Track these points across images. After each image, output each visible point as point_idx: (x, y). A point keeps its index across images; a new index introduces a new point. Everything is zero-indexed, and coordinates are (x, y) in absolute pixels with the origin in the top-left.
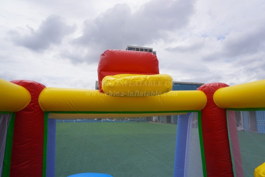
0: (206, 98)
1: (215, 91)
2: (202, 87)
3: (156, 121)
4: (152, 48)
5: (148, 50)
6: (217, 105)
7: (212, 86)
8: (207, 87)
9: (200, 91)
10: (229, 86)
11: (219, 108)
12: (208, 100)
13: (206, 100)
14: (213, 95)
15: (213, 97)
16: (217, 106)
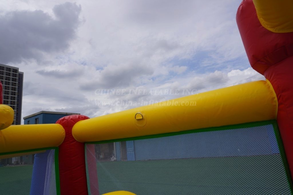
0: (64, 133)
1: (74, 124)
2: (61, 120)
3: (17, 163)
4: (18, 68)
5: (12, 70)
6: (75, 138)
7: (71, 119)
8: (66, 119)
9: (58, 124)
10: (89, 118)
11: (77, 142)
12: (66, 135)
13: (64, 134)
14: (71, 129)
15: (71, 131)
16: (76, 141)
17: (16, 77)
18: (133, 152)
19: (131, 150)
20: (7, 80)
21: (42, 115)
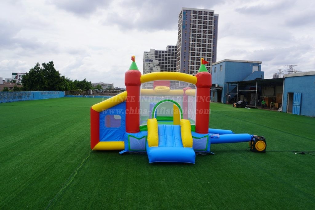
4: (214, 10)
5: (209, 13)
17: (212, 20)
18: (299, 107)
19: (297, 105)
20: (205, 24)
21: (225, 63)
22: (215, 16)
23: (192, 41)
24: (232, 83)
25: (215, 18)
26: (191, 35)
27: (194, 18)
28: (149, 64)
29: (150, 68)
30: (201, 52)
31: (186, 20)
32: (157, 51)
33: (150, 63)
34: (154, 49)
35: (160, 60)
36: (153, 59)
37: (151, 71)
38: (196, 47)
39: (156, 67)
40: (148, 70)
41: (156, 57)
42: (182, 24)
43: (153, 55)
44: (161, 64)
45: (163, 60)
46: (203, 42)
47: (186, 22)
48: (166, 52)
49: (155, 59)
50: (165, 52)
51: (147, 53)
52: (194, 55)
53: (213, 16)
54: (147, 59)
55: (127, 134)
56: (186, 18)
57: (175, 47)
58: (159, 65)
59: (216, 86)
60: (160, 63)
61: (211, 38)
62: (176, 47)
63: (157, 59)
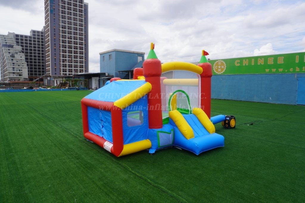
17: (82, 8)
20: (75, 11)
21: (114, 52)
22: (85, 5)
23: (62, 28)
24: (122, 72)
25: (85, 7)
26: (61, 21)
27: (63, 4)
28: (9, 50)
29: (11, 54)
30: (73, 40)
31: (54, 4)
32: (17, 36)
33: (10, 48)
34: (14, 33)
35: (22, 46)
36: (14, 44)
37: (12, 58)
38: (67, 35)
39: (19, 53)
40: (8, 57)
41: (18, 42)
42: (49, 7)
43: (13, 40)
44: (24, 51)
45: (26, 46)
46: (74, 30)
47: (54, 6)
48: (30, 37)
49: (16, 44)
50: (28, 37)
51: (4, 36)
52: (65, 43)
53: (83, 4)
54: (5, 44)
55: (155, 131)
56: (54, 2)
57: (40, 33)
58: (23, 52)
59: (107, 75)
60: (23, 49)
61: (82, 27)
62: (42, 33)
63: (19, 45)
